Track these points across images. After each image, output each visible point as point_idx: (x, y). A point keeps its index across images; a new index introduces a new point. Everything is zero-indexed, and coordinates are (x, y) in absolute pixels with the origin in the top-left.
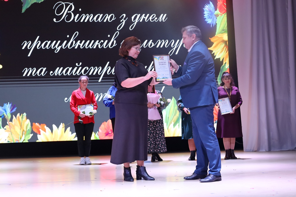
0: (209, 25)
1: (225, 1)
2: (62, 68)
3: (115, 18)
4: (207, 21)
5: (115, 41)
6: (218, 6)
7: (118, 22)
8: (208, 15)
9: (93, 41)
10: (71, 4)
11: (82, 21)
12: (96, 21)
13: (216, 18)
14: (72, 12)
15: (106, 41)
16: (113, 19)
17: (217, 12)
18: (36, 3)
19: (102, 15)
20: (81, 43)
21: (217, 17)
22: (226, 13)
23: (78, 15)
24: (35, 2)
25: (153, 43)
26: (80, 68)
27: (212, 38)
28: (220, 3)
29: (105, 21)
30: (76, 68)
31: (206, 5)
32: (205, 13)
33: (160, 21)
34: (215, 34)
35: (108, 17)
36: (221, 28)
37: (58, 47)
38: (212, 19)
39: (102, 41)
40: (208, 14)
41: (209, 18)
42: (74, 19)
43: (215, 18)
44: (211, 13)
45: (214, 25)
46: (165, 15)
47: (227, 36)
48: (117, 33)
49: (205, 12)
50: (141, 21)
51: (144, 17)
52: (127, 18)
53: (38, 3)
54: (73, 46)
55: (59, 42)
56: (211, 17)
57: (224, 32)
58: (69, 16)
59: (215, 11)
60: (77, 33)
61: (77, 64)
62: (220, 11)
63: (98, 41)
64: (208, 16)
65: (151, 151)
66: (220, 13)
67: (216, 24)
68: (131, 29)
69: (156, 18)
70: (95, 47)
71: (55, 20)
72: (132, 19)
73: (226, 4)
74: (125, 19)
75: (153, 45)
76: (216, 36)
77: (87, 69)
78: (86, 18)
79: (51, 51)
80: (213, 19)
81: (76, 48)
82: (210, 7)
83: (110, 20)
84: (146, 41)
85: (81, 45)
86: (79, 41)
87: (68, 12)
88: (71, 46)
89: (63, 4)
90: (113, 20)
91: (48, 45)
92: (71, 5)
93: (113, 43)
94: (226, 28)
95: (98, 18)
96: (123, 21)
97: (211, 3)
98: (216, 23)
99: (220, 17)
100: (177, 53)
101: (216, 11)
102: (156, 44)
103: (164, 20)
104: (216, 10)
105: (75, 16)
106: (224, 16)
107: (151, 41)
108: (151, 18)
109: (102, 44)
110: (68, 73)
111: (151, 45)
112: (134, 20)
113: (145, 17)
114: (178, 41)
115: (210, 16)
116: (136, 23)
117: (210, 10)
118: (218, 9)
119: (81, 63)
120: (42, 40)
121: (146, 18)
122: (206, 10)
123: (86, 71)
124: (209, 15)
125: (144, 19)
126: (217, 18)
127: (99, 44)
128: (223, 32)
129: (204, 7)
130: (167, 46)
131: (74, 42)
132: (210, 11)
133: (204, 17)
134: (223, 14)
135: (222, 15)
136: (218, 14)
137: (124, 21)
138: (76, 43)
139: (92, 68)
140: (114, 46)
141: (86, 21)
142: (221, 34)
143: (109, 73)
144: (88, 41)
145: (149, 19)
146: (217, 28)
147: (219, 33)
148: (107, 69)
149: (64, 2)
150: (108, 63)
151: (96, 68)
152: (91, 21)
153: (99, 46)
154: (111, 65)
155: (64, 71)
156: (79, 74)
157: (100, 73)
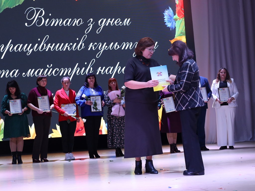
0: (169, 28)
1: (183, 7)
2: (33, 70)
3: (83, 22)
4: (167, 25)
5: (83, 44)
6: (177, 11)
7: (85, 26)
8: (167, 19)
9: (62, 44)
11: (52, 25)
12: (65, 25)
13: (175, 22)
14: (42, 17)
15: (75, 44)
16: (81, 24)
17: (176, 16)
18: (9, 8)
19: (71, 19)
20: (51, 46)
21: (176, 21)
22: (184, 17)
23: (48, 20)
24: (7, 7)
25: (118, 46)
26: (51, 69)
27: (172, 40)
28: (178, 9)
29: (74, 25)
30: (47, 69)
31: (166, 10)
33: (124, 25)
34: (175, 37)
35: (77, 21)
36: (180, 32)
37: (30, 49)
39: (71, 44)
40: (168, 18)
41: (169, 22)
42: (45, 23)
43: (174, 22)
44: (171, 18)
45: (173, 28)
46: (129, 19)
47: (185, 39)
48: (86, 36)
49: (165, 16)
50: (107, 25)
52: (94, 22)
53: (10, 8)
54: (44, 49)
55: (31, 45)
56: (170, 21)
58: (40, 20)
59: (174, 16)
60: (47, 37)
61: (48, 66)
62: (178, 16)
63: (67, 44)
64: (168, 20)
65: (118, 146)
66: (178, 17)
68: (98, 32)
69: (121, 22)
70: (64, 50)
71: (26, 24)
72: (98, 23)
73: (183, 10)
74: (92, 23)
75: (118, 47)
76: (175, 38)
77: (58, 70)
78: (56, 22)
79: (23, 53)
80: (172, 23)
81: (47, 50)
82: (169, 12)
83: (78, 25)
84: (112, 43)
85: (52, 47)
86: (50, 44)
87: (39, 17)
88: (41, 49)
89: (34, 9)
91: (20, 47)
92: (42, 10)
93: (82, 45)
94: (184, 31)
95: (67, 22)
96: (90, 25)
97: (170, 8)
98: (175, 26)
99: (179, 21)
101: (175, 16)
102: (121, 46)
103: (128, 24)
104: (175, 14)
105: (45, 20)
106: (182, 20)
107: (117, 43)
108: (116, 22)
109: (71, 47)
110: (40, 74)
111: (117, 47)
112: (100, 25)
113: (111, 21)
115: (169, 21)
116: (102, 27)
117: (169, 15)
118: (176, 14)
119: (51, 65)
120: (14, 43)
122: (166, 15)
123: (56, 72)
124: (169, 19)
125: (110, 23)
126: (176, 22)
127: (68, 46)
128: (182, 34)
129: (164, 12)
130: (131, 48)
131: (45, 45)
132: (170, 16)
133: (165, 22)
134: (181, 18)
135: (180, 19)
136: (177, 18)
137: (92, 25)
138: (46, 46)
139: (62, 69)
140: (82, 48)
141: (56, 25)
142: (179, 37)
143: (78, 74)
144: (58, 44)
145: (115, 23)
146: (176, 31)
147: (178, 36)
148: (76, 70)
149: (34, 8)
150: (77, 64)
151: (66, 69)
152: (61, 25)
153: (69, 48)
154: (80, 67)
155: (36, 73)
156: (50, 75)
157: (69, 74)
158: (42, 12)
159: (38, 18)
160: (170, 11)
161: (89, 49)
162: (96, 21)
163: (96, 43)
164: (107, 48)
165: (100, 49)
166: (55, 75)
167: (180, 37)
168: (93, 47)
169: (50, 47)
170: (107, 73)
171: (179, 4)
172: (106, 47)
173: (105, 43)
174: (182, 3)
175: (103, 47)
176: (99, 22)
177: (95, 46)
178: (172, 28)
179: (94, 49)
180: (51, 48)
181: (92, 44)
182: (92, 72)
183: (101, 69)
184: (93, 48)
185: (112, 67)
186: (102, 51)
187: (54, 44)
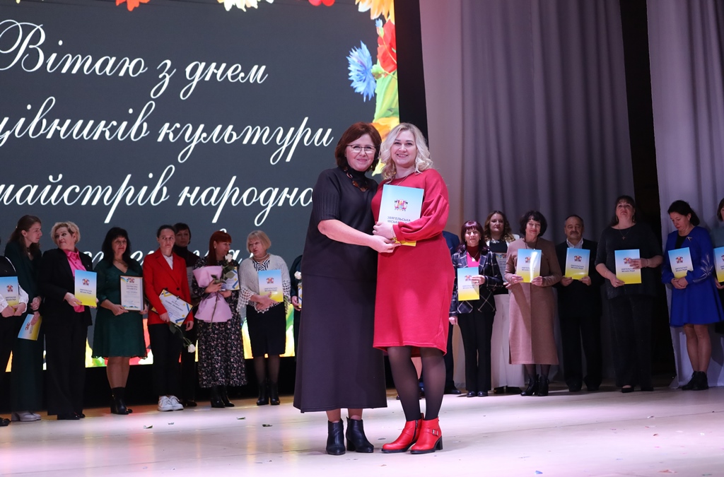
0: (360, 95)
1: (394, 44)
2: (12, 187)
3: (147, 69)
4: (355, 87)
5: (145, 125)
6: (380, 55)
7: (152, 77)
8: (357, 73)
9: (91, 122)
10: (38, 27)
11: (64, 71)
12: (100, 72)
13: (376, 82)
14: (39, 47)
15: (125, 124)
16: (140, 71)
17: (378, 68)
19: (114, 59)
20: (61, 125)
21: (377, 78)
22: (396, 70)
23: (54, 56)
25: (235, 134)
26: (59, 187)
28: (382, 48)
29: (122, 74)
30: (48, 187)
31: (353, 51)
32: (352, 68)
33: (251, 81)
34: (373, 118)
35: (129, 64)
36: (385, 106)
38: (366, 83)
39: (115, 123)
40: (358, 70)
41: (360, 81)
42: (45, 64)
43: (373, 82)
44: (364, 70)
45: (370, 97)
46: (263, 68)
48: (151, 105)
49: (351, 66)
50: (207, 78)
51: (215, 71)
52: (175, 70)
54: (41, 132)
55: (7, 119)
56: (364, 78)
57: (393, 114)
58: (32, 56)
59: (373, 65)
60: (51, 100)
61: (51, 178)
62: (384, 66)
63: (103, 123)
64: (358, 75)
66: (383, 70)
67: (375, 94)
68: (184, 96)
69: (242, 75)
70: (96, 138)
72: (185, 72)
73: (395, 51)
74: (169, 72)
75: (235, 138)
77: (77, 190)
78: (76, 64)
80: (369, 84)
81: (49, 136)
82: (362, 55)
83: (133, 74)
84: (219, 127)
85: (63, 130)
86: (57, 121)
87: (31, 47)
88: (35, 132)
89: (18, 26)
90: (141, 74)
92: (38, 29)
93: (141, 127)
94: (396, 105)
95: (104, 66)
96: (165, 77)
97: (364, 46)
98: (376, 92)
99: (384, 79)
100: (288, 159)
101: (375, 65)
102: (242, 134)
103: (260, 80)
104: (374, 62)
105: (47, 57)
106: (392, 77)
107: (231, 127)
108: (229, 73)
109: (113, 130)
110: (29, 198)
111: (231, 136)
112: (190, 77)
113: (218, 70)
114: (292, 130)
115: (361, 77)
116: (195, 83)
117: (361, 63)
118: (378, 60)
119: (60, 176)
121: (219, 73)
122: (354, 62)
123: (73, 195)
124: (360, 73)
125: (214, 75)
126: (377, 80)
127: (106, 129)
128: (391, 113)
129: (349, 55)
130: (266, 141)
131: (44, 121)
132: (362, 65)
133: (350, 79)
134: (390, 72)
135: (387, 74)
136: (380, 73)
137: (168, 77)
138: (48, 125)
139: (88, 188)
140: (142, 135)
141: (74, 71)
142: (385, 119)
143: (130, 202)
144: (80, 122)
145: (227, 76)
146: (377, 104)
147: (382, 117)
148: (125, 192)
149: (19, 22)
150: (129, 176)
151: (98, 188)
152: (87, 71)
153: (107, 134)
154: (137, 183)
155: (18, 195)
156: (55, 202)
157: (108, 202)
158: (38, 34)
159: (27, 50)
160: (363, 53)
161: (160, 139)
162: (179, 66)
163: (178, 125)
164: (205, 139)
165: (188, 139)
166: (69, 202)
167: (387, 119)
168: (169, 133)
169: (59, 128)
170: (205, 202)
171: (385, 36)
172: (204, 135)
173: (202, 126)
174: (392, 34)
175: (196, 136)
176: (188, 69)
177: (176, 132)
178: (367, 96)
179: (173, 139)
180: (60, 131)
181: (167, 125)
182: (165, 198)
183: (191, 192)
184: (171, 136)
185: (218, 189)
186: (193, 145)
187: (68, 122)
